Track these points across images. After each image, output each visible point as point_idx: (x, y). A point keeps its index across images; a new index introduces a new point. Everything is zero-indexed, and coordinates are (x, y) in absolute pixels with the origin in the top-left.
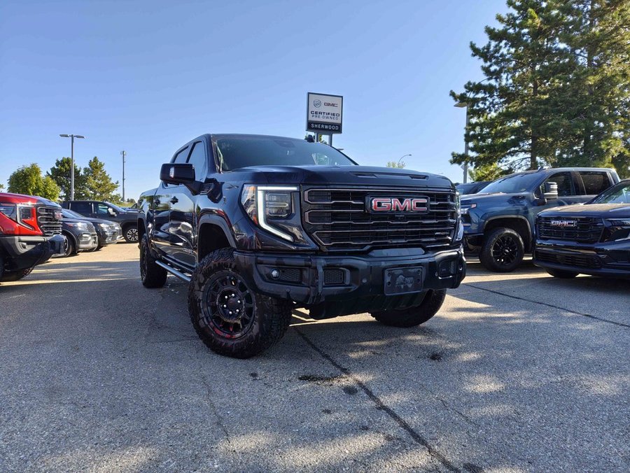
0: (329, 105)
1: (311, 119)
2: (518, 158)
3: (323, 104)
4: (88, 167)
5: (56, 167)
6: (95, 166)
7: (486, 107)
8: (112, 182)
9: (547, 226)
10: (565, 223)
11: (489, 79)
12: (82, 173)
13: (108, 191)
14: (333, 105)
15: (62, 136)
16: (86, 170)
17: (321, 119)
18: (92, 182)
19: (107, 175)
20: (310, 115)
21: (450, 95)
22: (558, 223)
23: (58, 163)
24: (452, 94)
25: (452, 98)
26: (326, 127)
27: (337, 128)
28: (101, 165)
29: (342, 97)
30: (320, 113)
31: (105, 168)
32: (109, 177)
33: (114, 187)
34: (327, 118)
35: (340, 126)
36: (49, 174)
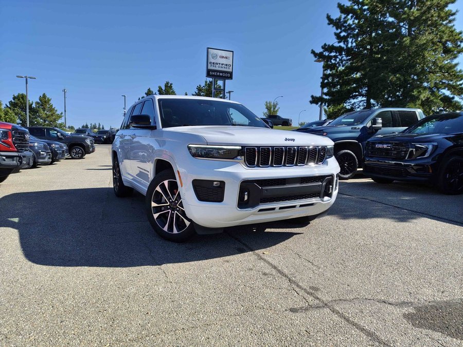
0: (223, 57)
1: (210, 68)
2: (357, 100)
3: (218, 57)
4: (39, 101)
5: (13, 101)
6: (44, 101)
7: (336, 63)
8: (57, 113)
9: (373, 148)
10: (385, 146)
11: (339, 42)
12: (34, 106)
13: (55, 120)
14: (226, 58)
15: (18, 77)
16: (37, 103)
17: (217, 68)
18: (43, 113)
19: (53, 107)
20: (209, 65)
21: (312, 53)
22: (380, 146)
23: (14, 98)
24: (313, 52)
25: (312, 55)
26: (221, 74)
27: (229, 75)
28: (49, 100)
29: (233, 52)
30: (217, 64)
31: (51, 102)
32: (56, 109)
33: (59, 117)
34: (222, 67)
35: (231, 73)
36: (7, 106)
